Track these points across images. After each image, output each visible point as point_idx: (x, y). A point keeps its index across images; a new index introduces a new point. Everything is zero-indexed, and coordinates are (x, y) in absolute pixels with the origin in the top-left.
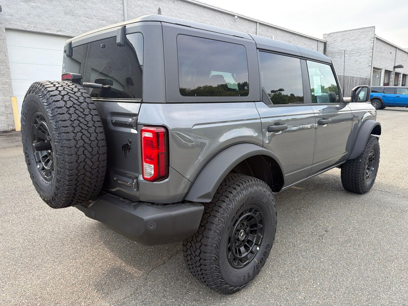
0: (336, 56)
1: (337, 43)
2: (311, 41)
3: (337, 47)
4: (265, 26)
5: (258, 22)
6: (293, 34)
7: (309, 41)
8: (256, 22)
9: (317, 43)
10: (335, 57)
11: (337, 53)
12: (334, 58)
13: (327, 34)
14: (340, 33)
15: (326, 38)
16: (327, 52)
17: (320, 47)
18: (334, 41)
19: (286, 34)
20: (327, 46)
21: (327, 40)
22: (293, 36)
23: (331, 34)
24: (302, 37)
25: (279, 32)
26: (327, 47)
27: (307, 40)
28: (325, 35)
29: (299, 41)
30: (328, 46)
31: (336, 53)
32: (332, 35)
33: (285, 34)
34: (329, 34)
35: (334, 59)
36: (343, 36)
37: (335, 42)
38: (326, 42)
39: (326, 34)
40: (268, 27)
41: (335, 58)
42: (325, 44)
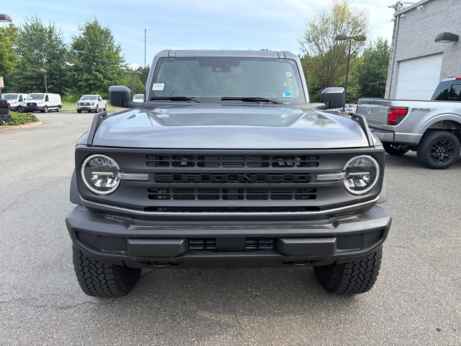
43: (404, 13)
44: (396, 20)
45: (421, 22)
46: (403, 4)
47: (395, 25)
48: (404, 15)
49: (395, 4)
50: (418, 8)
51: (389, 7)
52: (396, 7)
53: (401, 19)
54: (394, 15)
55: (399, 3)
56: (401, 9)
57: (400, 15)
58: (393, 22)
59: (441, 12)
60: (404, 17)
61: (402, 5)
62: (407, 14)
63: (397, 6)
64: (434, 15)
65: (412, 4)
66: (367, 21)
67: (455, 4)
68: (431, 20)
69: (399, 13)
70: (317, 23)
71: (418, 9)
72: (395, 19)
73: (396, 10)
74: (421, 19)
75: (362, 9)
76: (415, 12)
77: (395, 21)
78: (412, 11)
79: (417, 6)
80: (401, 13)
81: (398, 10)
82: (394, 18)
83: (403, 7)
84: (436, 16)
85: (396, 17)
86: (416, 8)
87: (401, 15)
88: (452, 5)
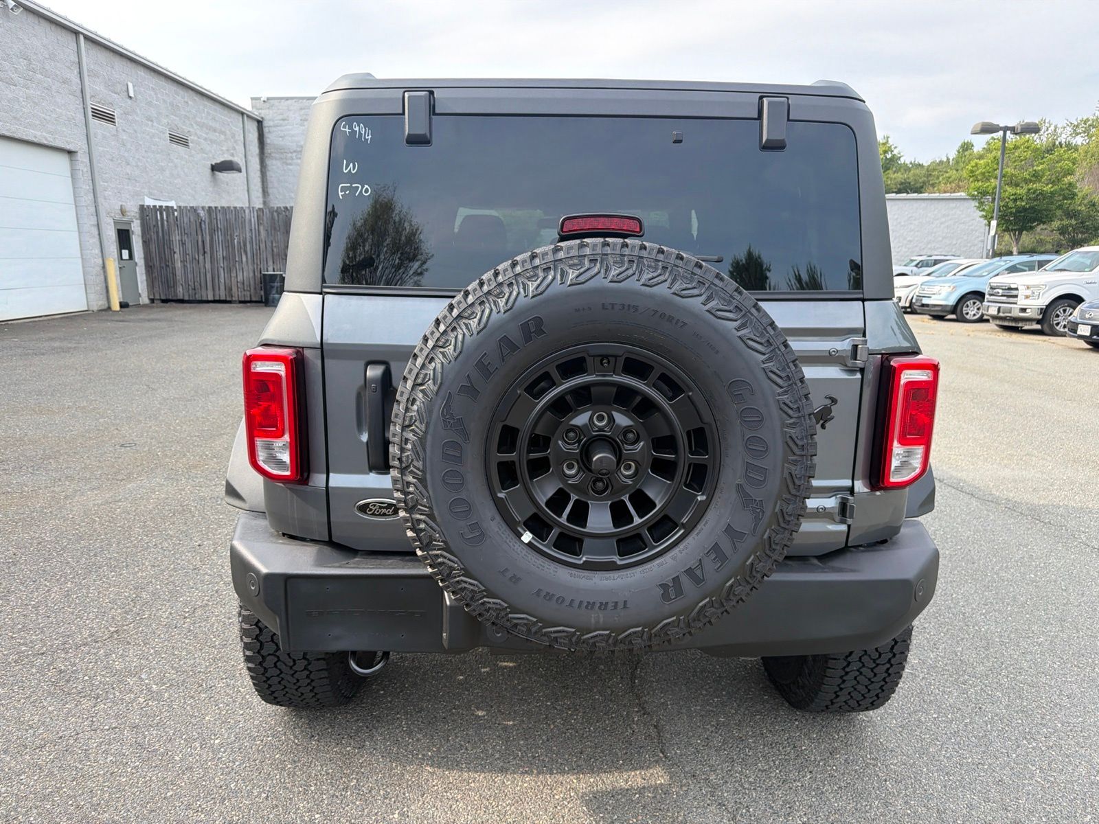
0: (293, 159)
1: (291, 127)
2: (226, 111)
3: (293, 136)
4: (103, 49)
5: (82, 33)
6: (180, 87)
7: (222, 111)
8: (76, 33)
9: (241, 119)
10: (290, 161)
11: (295, 152)
12: (287, 164)
13: (262, 99)
14: (294, 101)
15: (261, 109)
16: (268, 148)
17: (249, 132)
18: (284, 120)
19: (164, 83)
20: (266, 130)
21: (262, 115)
22: (181, 92)
23: (271, 101)
24: (205, 99)
25: (143, 74)
26: (266, 135)
27: (218, 107)
28: (257, 101)
29: (199, 108)
30: (269, 132)
31: (291, 153)
32: (276, 102)
33: (161, 82)
34: (266, 99)
35: (289, 166)
36: (303, 111)
37: (286, 122)
38: (261, 119)
39: (259, 99)
40: (112, 54)
41: (290, 164)
42: (260, 123)
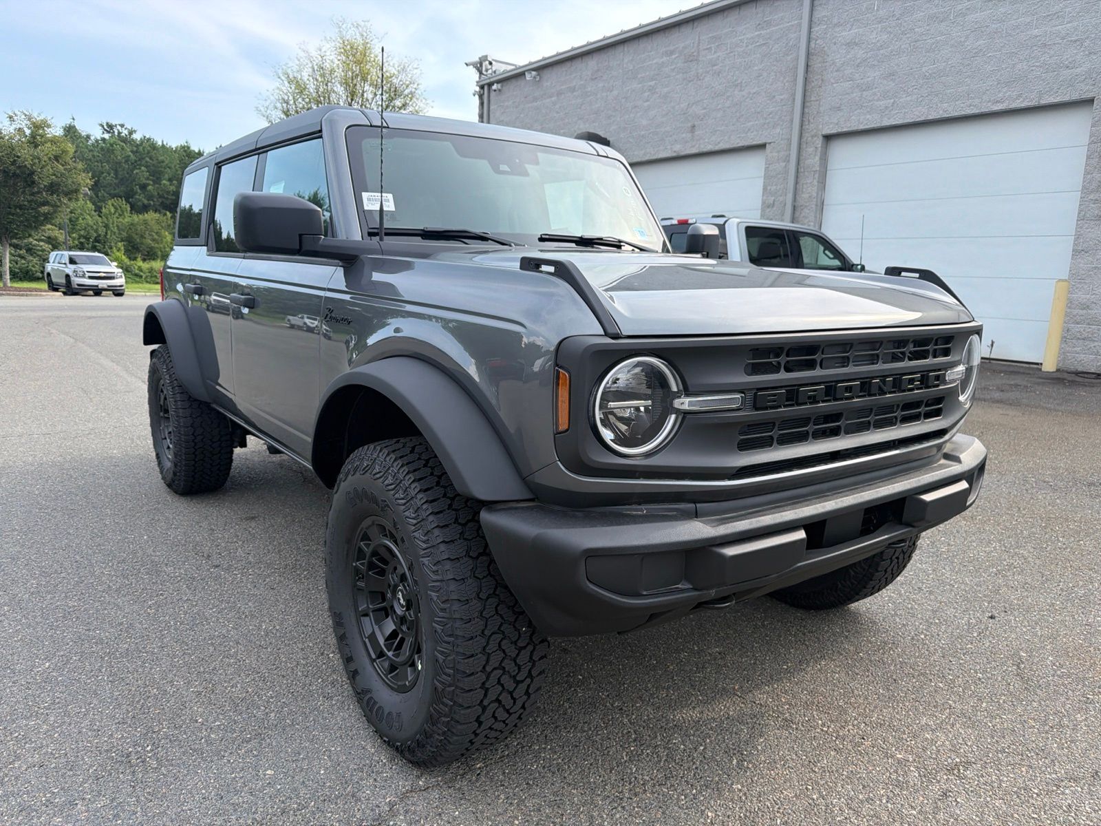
43: (498, 82)
44: (484, 94)
45: (535, 104)
46: (494, 63)
47: (482, 104)
48: (499, 86)
49: (477, 59)
50: (528, 76)
51: (467, 64)
52: (478, 66)
53: (493, 94)
54: (477, 82)
55: (484, 59)
56: (490, 72)
57: (490, 85)
58: (477, 97)
59: (573, 90)
60: (500, 90)
61: (491, 63)
62: (505, 84)
63: (481, 65)
64: (559, 94)
65: (513, 67)
66: (415, 86)
67: (596, 78)
68: (554, 104)
69: (488, 81)
70: (305, 75)
71: (528, 78)
72: (480, 92)
73: (481, 73)
74: (535, 99)
75: (406, 60)
76: (521, 82)
77: (481, 97)
78: (514, 81)
79: (525, 71)
80: (492, 80)
81: (483, 74)
82: (478, 89)
83: (494, 69)
84: (563, 96)
85: (482, 87)
86: (522, 74)
87: (493, 84)
88: (592, 79)
